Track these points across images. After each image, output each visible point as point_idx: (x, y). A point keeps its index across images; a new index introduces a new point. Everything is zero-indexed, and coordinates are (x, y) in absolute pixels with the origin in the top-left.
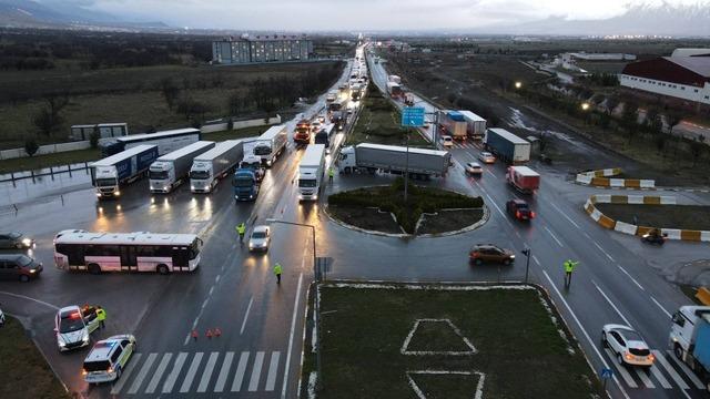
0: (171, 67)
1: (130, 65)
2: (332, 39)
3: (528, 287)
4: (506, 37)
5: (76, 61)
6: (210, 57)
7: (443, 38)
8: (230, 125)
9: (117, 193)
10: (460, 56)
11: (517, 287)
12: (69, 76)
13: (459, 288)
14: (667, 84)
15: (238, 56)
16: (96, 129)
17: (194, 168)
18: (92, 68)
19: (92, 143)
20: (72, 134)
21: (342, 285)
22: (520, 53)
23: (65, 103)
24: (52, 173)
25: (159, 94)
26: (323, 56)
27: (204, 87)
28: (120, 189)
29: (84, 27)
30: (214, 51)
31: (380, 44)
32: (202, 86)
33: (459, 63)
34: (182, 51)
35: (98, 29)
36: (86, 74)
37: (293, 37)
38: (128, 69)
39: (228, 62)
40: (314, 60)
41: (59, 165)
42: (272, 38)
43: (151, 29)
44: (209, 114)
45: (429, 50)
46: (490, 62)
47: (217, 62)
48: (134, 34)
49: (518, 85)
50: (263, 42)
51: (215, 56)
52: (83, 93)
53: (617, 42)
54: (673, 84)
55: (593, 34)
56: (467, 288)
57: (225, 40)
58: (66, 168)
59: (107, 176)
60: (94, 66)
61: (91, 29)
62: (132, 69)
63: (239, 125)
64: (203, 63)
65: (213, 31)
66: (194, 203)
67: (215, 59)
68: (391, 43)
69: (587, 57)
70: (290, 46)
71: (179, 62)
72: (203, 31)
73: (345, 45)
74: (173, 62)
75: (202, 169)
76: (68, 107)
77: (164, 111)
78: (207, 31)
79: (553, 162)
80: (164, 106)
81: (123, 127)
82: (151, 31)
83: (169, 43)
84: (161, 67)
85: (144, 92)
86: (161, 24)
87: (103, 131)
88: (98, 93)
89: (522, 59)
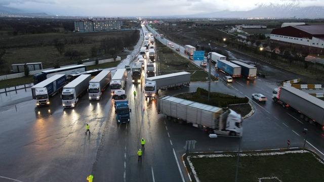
0: (55, 34)
1: (33, 33)
2: (129, 20)
3: (305, 151)
4: (206, 19)
5: (6, 32)
6: (73, 29)
7: (179, 19)
8: (97, 62)
9: (48, 103)
10: (190, 27)
11: (299, 152)
12: (3, 39)
13: (268, 154)
14: (293, 38)
15: (87, 28)
16: (25, 66)
17: (90, 87)
18: (14, 35)
19: (25, 74)
20: (12, 69)
21: (201, 156)
22: (215, 25)
23: (4, 53)
24: (6, 92)
25: (53, 47)
26: (127, 28)
27: (75, 43)
28: (50, 101)
29: (6, 15)
30: (75, 25)
31: (151, 22)
32: (73, 42)
33: (190, 30)
34: (59, 26)
35: (13, 16)
36: (12, 38)
37: (113, 19)
38: (33, 35)
39: (82, 31)
40: (123, 30)
41: (9, 87)
42: (103, 20)
43: (40, 16)
44: (81, 56)
45: (175, 25)
46: (204, 30)
47: (77, 31)
48: (31, 18)
49: (225, 40)
50: (99, 21)
51: (76, 28)
52: (12, 47)
53: (254, 20)
54: (296, 38)
55: (242, 17)
56: (272, 154)
57: (81, 21)
58: (13, 88)
59: (42, 93)
60: (15, 34)
61: (10, 16)
62: (35, 35)
63: (101, 62)
64: (70, 31)
65: (70, 17)
66: (91, 106)
67: (76, 30)
68: (155, 22)
69: (246, 27)
70: (111, 23)
71: (58, 31)
72: (65, 17)
73: (135, 23)
74: (55, 31)
75: (95, 87)
76: (6, 54)
77: (57, 56)
78: (67, 17)
79: (266, 77)
80: (57, 53)
81: (40, 64)
82: (40, 17)
83: (50, 23)
84: (50, 34)
85: (45, 46)
86: (44, 13)
87: (30, 67)
88: (20, 47)
89: (218, 28)
